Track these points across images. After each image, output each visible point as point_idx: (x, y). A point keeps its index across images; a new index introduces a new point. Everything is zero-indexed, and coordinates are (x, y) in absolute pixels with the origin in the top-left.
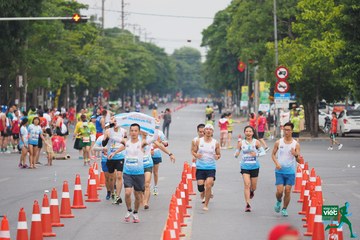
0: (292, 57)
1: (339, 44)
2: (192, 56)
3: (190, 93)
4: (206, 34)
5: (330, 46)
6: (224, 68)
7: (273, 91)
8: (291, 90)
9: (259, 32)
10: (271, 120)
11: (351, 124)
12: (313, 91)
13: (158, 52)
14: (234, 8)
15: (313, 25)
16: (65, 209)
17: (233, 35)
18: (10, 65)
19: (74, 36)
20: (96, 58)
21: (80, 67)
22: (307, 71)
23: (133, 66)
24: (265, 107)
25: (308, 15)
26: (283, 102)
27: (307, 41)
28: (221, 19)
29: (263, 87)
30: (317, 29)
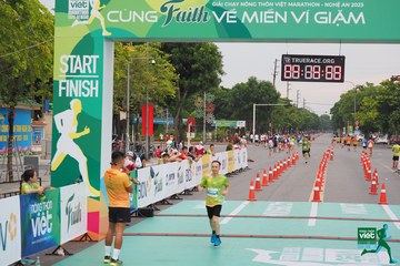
0: (360, 118)
1: (376, 114)
2: (326, 117)
3: (325, 129)
4: (332, 110)
5: (373, 114)
6: (337, 121)
7: (354, 129)
8: (360, 129)
9: (350, 109)
11: (380, 140)
12: (367, 129)
13: (316, 116)
14: (341, 101)
15: (368, 107)
16: (285, 167)
17: (340, 110)
18: (265, 120)
19: (288, 110)
20: (295, 118)
21: (290, 121)
22: (366, 122)
23: (307, 120)
24: (351, 134)
25: (366, 104)
26: (357, 133)
27: (365, 113)
28: (336, 105)
29: (351, 127)
30: (369, 109)
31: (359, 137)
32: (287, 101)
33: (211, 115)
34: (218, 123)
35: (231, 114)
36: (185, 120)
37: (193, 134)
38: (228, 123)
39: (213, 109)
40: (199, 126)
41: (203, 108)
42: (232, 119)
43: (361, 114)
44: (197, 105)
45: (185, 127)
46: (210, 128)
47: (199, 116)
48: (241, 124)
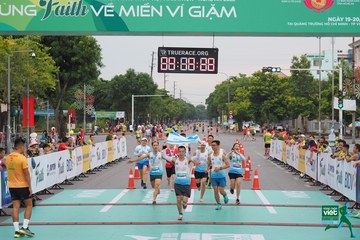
0: (233, 108)
1: (249, 103)
2: (202, 107)
3: (201, 119)
4: (207, 100)
5: (246, 104)
6: (212, 111)
7: (228, 118)
8: (234, 118)
9: (224, 100)
10: (228, 127)
12: (240, 118)
13: (192, 106)
14: (216, 92)
15: (240, 97)
17: (215, 100)
18: (144, 110)
19: (165, 101)
20: (172, 108)
21: (167, 111)
22: (239, 112)
23: (184, 111)
24: (225, 123)
25: (239, 94)
26: (231, 122)
27: (239, 103)
28: (211, 95)
29: (225, 117)
30: (242, 99)
31: (233, 126)
32: (165, 92)
33: (91, 107)
34: (98, 114)
35: (110, 105)
36: (65, 111)
37: (74, 126)
38: (107, 114)
39: (93, 100)
40: (80, 117)
41: (83, 100)
42: (111, 110)
43: (235, 104)
44: (77, 97)
45: (65, 119)
46: (90, 119)
47: (79, 108)
48: (121, 115)
